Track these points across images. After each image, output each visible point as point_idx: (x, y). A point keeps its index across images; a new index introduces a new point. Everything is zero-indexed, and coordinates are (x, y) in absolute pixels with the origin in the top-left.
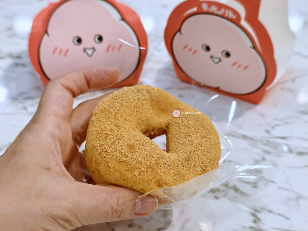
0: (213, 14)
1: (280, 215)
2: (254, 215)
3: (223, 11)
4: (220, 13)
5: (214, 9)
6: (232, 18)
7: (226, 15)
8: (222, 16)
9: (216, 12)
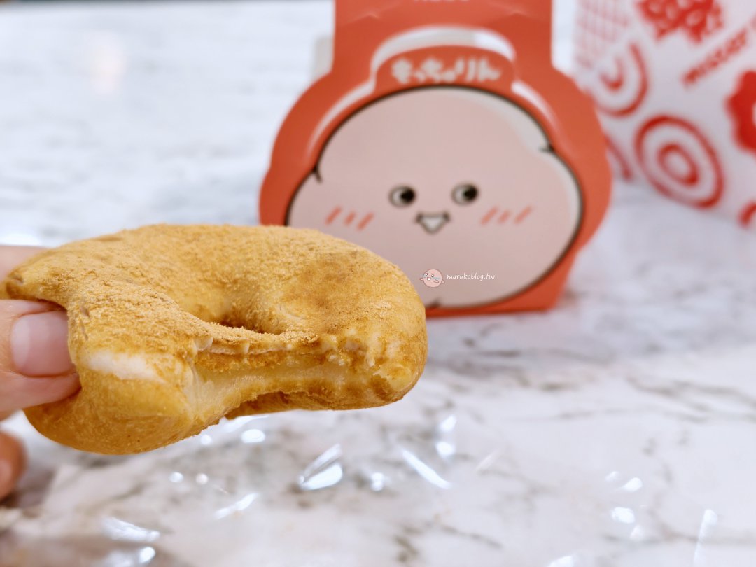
0: (430, 85)
1: (476, 537)
2: (402, 542)
3: (460, 66)
4: (450, 76)
5: (431, 69)
6: (488, 81)
7: (470, 78)
8: (459, 85)
9: (438, 78)
